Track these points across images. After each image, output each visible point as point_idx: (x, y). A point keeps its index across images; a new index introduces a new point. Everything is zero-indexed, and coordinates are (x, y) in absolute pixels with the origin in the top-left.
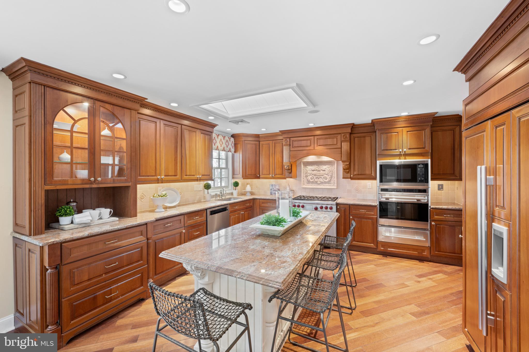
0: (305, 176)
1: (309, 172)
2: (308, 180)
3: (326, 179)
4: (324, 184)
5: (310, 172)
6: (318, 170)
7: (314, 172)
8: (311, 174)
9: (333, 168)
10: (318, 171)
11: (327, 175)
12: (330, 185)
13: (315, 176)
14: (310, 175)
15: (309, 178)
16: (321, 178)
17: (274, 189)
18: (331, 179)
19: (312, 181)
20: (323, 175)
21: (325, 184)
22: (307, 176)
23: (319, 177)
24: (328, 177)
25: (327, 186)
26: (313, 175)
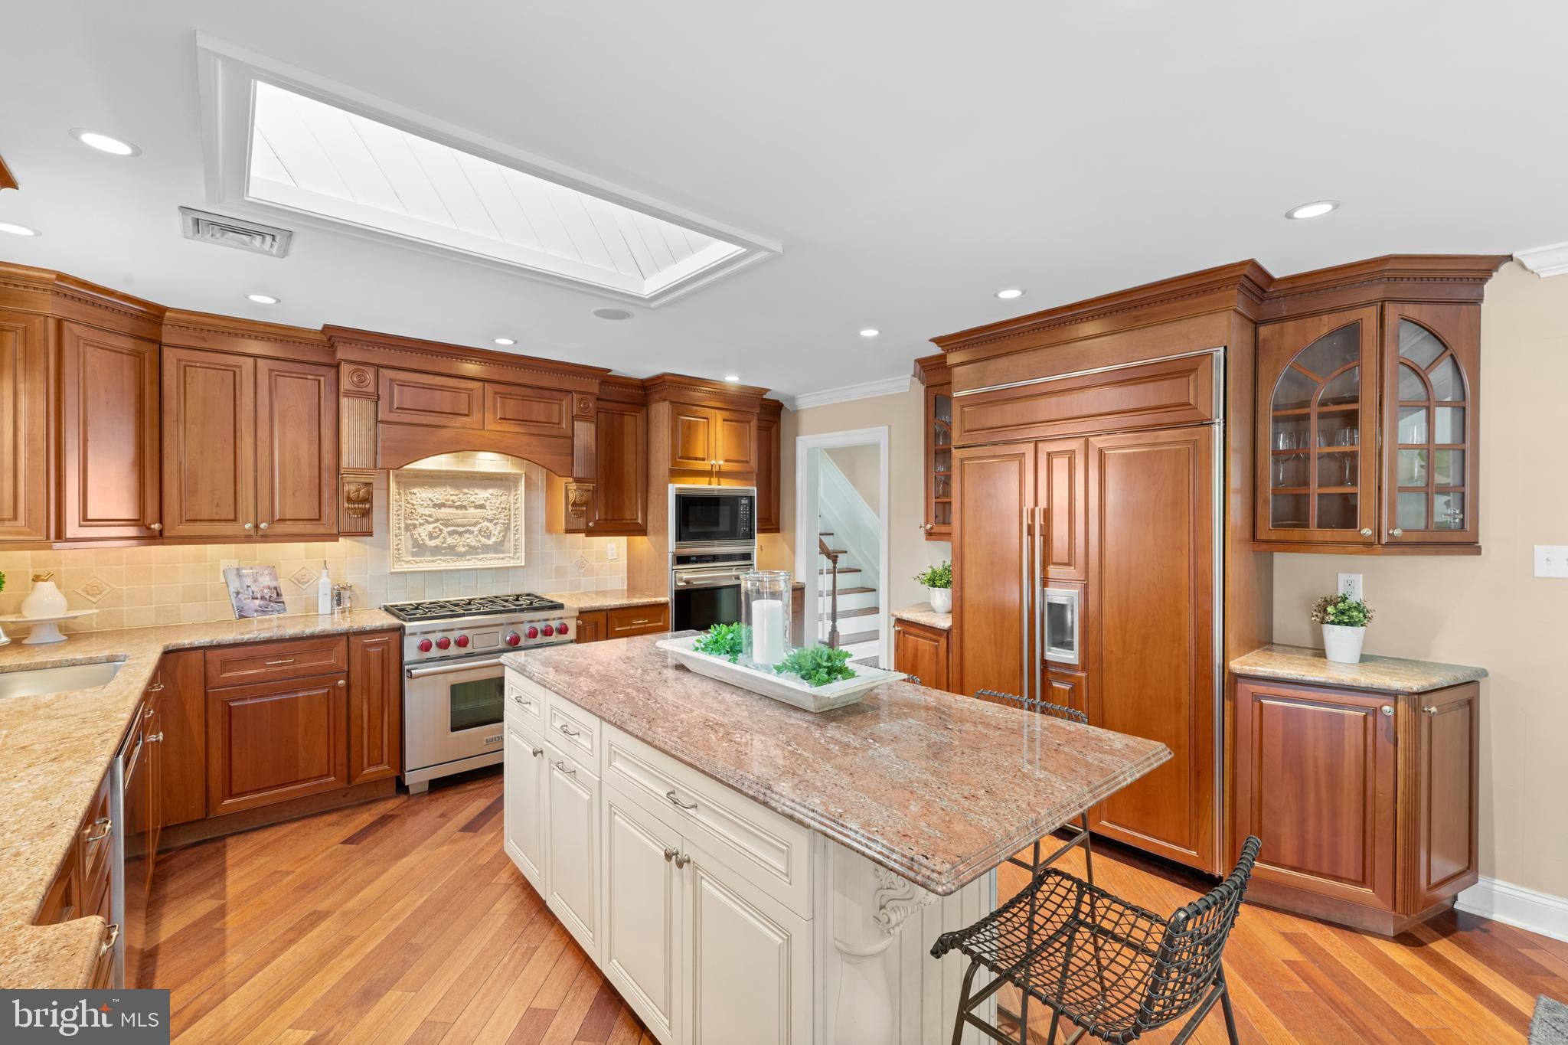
0: (402, 526)
1: (421, 511)
2: (416, 540)
3: (488, 537)
4: (478, 554)
5: (428, 513)
6: (459, 503)
7: (443, 510)
8: (431, 520)
9: (512, 499)
10: (457, 508)
11: (491, 521)
12: (502, 556)
13: (447, 526)
14: (427, 522)
15: (422, 532)
16: (471, 532)
17: (254, 588)
18: (504, 536)
19: (436, 547)
20: (478, 523)
21: (482, 553)
22: (415, 526)
23: (461, 529)
24: (496, 532)
25: (491, 559)
26: (437, 521)
